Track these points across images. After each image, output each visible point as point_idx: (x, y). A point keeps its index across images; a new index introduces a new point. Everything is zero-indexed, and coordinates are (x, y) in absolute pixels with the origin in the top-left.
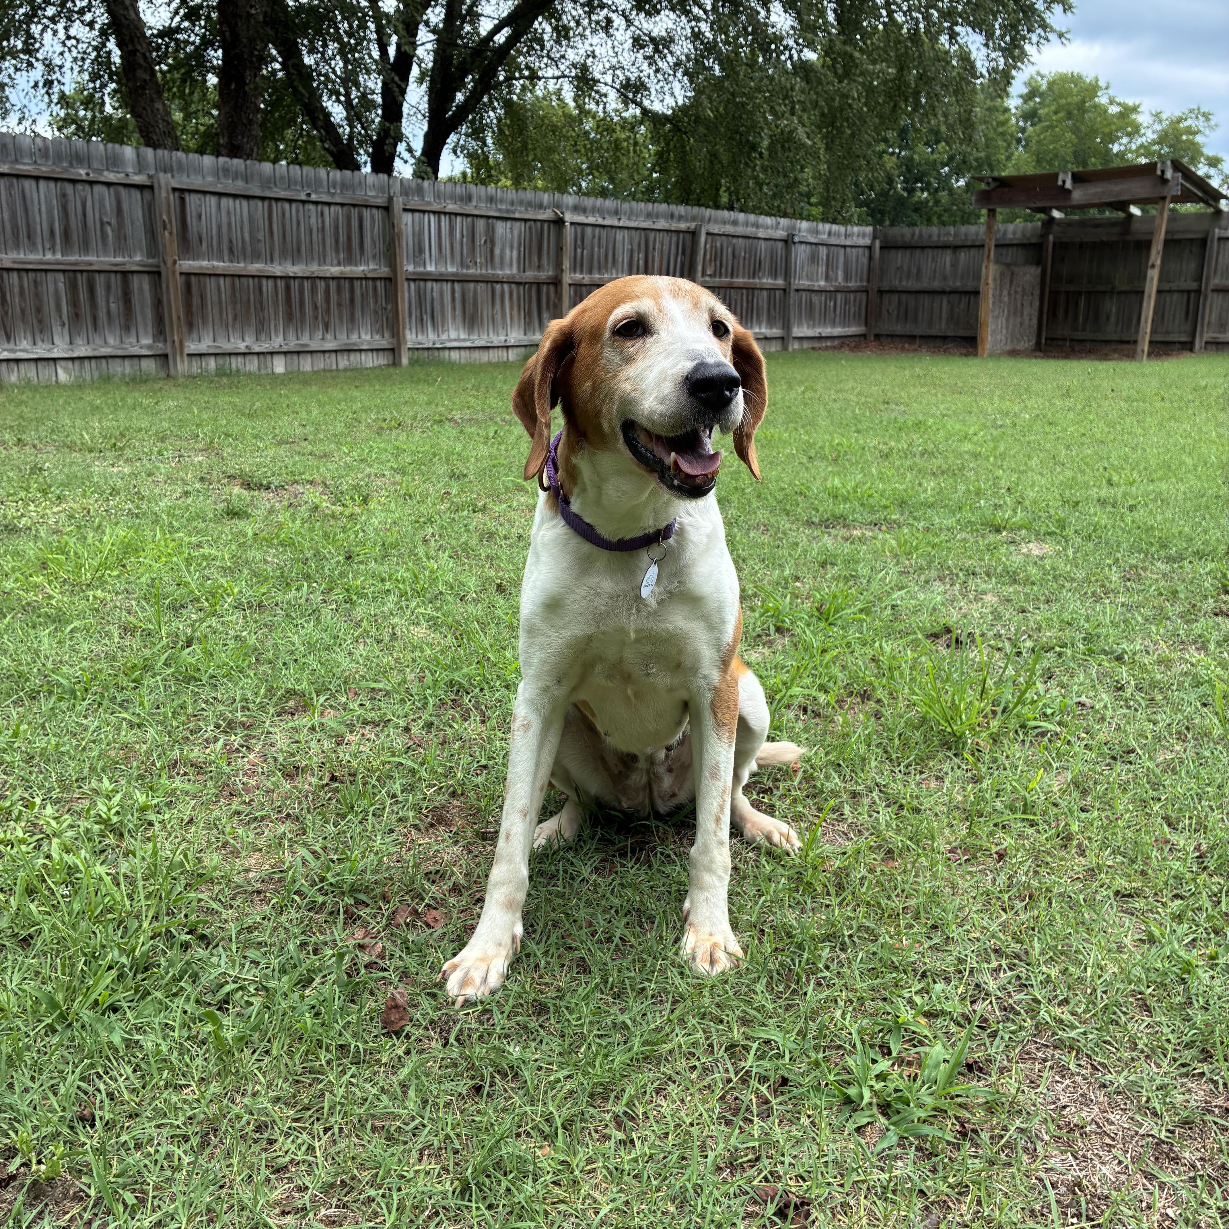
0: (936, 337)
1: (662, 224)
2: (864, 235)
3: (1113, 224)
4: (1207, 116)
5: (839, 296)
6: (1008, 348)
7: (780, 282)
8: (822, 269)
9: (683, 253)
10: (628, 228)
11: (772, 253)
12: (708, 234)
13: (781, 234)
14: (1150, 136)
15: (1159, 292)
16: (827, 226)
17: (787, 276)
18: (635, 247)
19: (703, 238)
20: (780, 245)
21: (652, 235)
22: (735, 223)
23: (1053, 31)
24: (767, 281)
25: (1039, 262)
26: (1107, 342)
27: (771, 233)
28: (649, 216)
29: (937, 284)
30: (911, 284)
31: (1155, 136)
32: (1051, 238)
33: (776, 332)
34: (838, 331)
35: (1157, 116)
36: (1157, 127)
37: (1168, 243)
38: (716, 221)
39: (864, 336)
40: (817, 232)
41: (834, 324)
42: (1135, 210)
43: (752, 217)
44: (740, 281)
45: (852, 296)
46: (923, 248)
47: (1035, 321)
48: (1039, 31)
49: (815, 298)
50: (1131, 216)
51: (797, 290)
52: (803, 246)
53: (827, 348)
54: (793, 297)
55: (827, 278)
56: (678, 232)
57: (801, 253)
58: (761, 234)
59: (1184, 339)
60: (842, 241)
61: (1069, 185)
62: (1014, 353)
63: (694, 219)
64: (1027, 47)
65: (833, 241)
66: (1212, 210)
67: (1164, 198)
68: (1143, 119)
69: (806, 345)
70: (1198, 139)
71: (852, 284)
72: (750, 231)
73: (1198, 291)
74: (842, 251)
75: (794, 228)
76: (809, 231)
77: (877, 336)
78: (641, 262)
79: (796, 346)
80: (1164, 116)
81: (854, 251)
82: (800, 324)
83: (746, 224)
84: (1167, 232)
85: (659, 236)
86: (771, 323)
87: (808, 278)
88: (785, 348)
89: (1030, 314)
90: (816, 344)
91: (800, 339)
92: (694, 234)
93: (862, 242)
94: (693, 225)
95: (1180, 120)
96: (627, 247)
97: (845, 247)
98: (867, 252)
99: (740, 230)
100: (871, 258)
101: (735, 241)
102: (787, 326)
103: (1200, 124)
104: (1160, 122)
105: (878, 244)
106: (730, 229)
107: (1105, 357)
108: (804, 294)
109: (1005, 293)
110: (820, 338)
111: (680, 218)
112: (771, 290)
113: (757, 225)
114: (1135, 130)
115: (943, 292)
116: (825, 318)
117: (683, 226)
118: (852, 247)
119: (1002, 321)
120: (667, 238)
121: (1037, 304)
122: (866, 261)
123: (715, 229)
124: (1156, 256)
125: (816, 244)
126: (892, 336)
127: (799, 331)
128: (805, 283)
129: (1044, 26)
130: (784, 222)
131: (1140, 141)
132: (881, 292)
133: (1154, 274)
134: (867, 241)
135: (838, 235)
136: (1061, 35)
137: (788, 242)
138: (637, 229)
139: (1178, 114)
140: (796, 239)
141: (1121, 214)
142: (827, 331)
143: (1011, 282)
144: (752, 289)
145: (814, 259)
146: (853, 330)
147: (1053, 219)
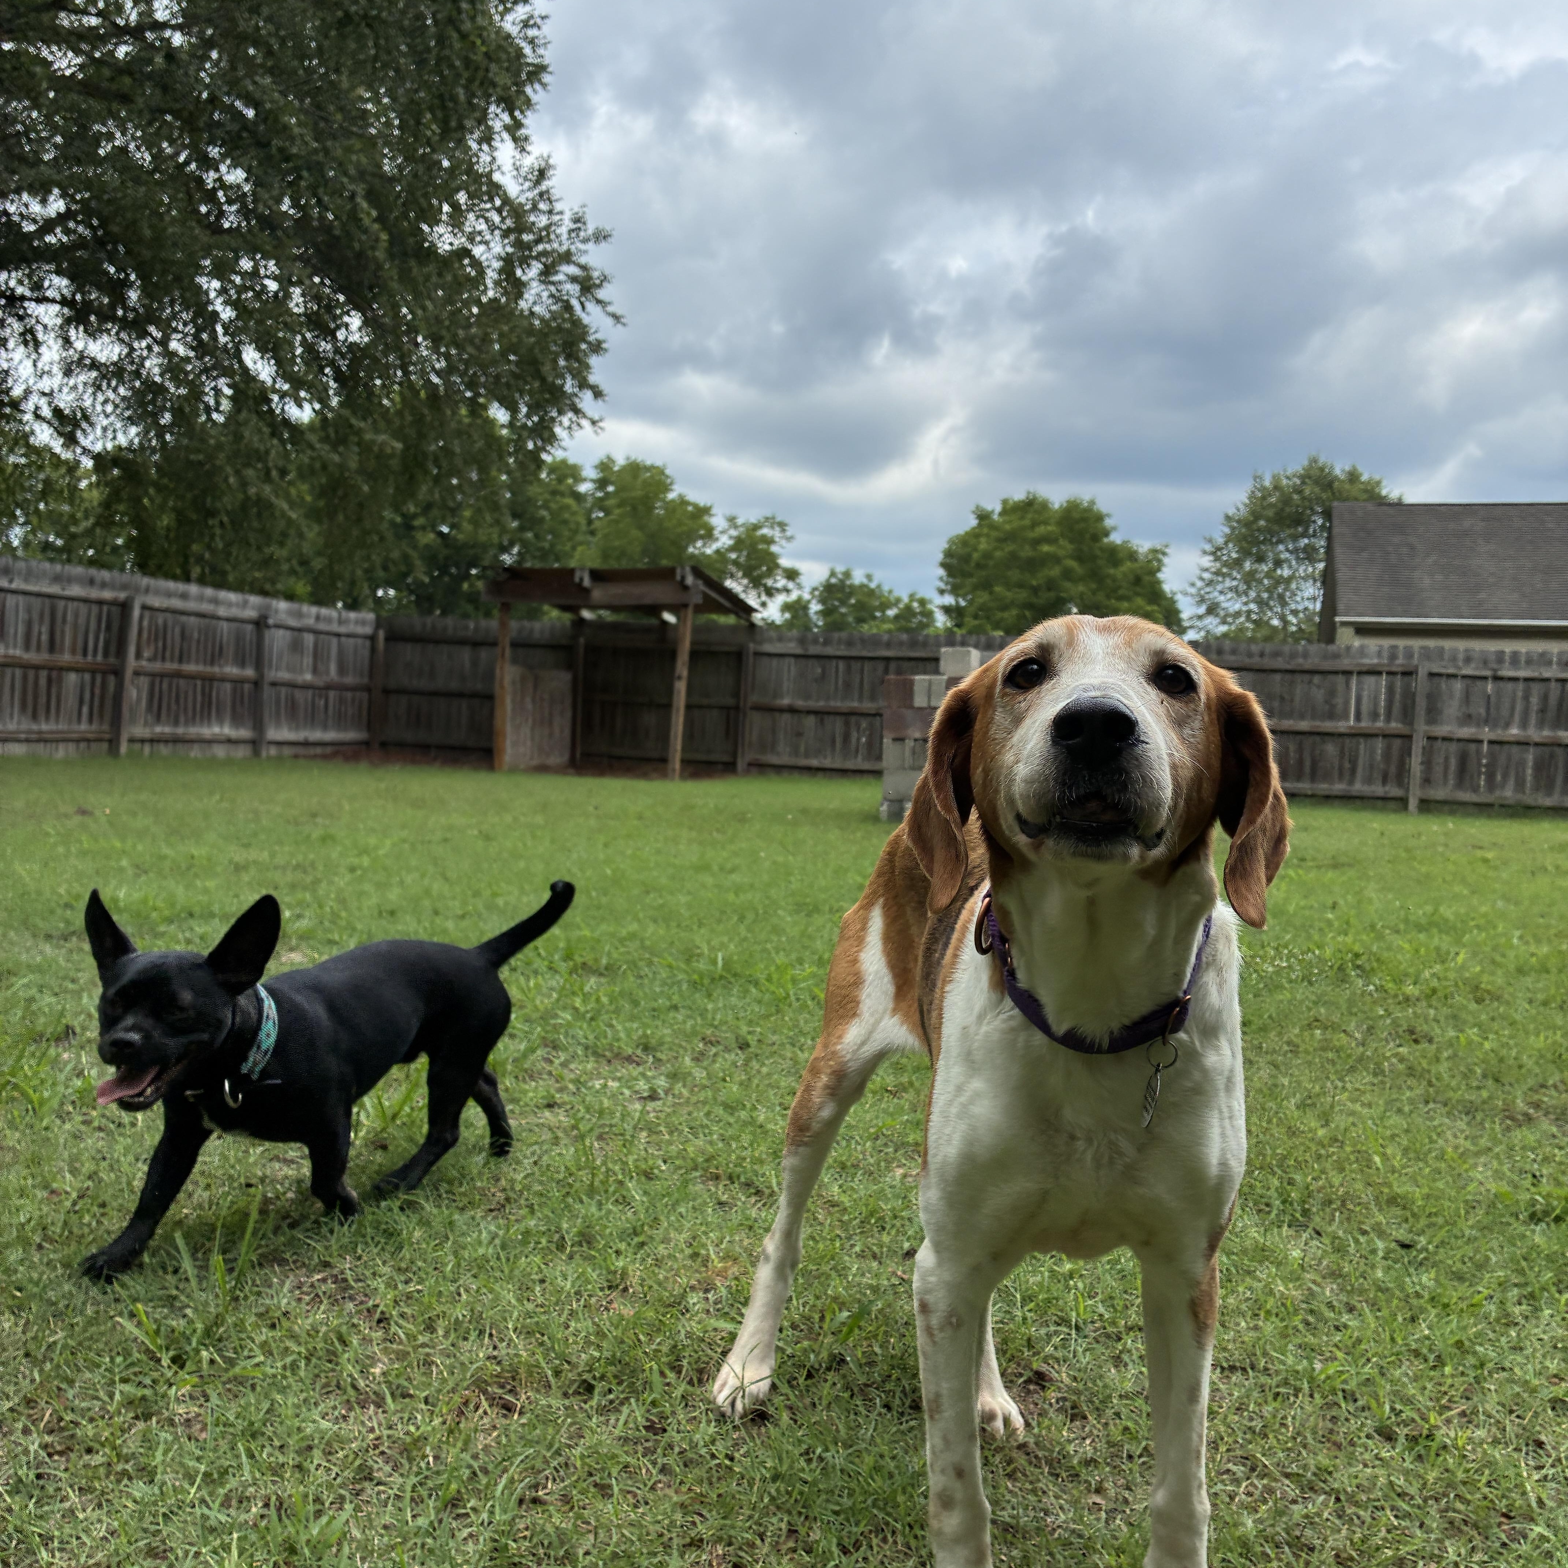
0: (453, 748)
1: (76, 590)
2: (363, 623)
3: (648, 630)
4: (782, 526)
5: (332, 694)
6: (535, 762)
7: (249, 672)
8: (308, 660)
9: (108, 628)
10: (25, 593)
11: (239, 638)
12: (144, 607)
13: (251, 613)
14: (724, 541)
15: (689, 707)
16: (314, 610)
17: (259, 665)
18: (35, 616)
19: (136, 613)
20: (249, 628)
21: (61, 604)
22: (184, 596)
23: (585, 416)
24: (232, 670)
25: (570, 666)
26: (648, 760)
27: (235, 612)
28: (57, 579)
29: (454, 685)
30: (423, 684)
31: (731, 542)
32: (582, 640)
33: (244, 733)
34: (331, 735)
35: (732, 520)
36: (734, 533)
37: (695, 655)
38: (157, 592)
39: (366, 744)
40: (299, 615)
41: (325, 728)
42: (669, 617)
43: (209, 592)
44: (191, 668)
45: (349, 695)
46: (437, 642)
47: (567, 732)
48: (570, 415)
49: (299, 695)
50: (665, 623)
51: (274, 684)
52: (281, 632)
53: (315, 757)
54: (267, 692)
55: (315, 671)
56: (100, 602)
57: (278, 640)
58: (222, 612)
59: (726, 758)
60: (335, 628)
61: (587, 582)
62: (542, 769)
63: (124, 587)
64: (558, 430)
65: (322, 626)
66: (743, 622)
67: (685, 606)
68: (718, 521)
69: (287, 751)
70: (774, 549)
71: (349, 680)
72: (206, 607)
73: (737, 708)
74: (334, 641)
75: (268, 607)
76: (290, 613)
77: (384, 745)
78: (45, 638)
79: (273, 751)
80: (740, 521)
81: (351, 641)
82: (278, 725)
83: (201, 598)
84: (693, 643)
85: (71, 606)
86: (236, 721)
87: (289, 669)
88: (256, 753)
89: (562, 725)
90: (301, 750)
91: (279, 744)
92: (125, 607)
93: (360, 630)
94: (122, 596)
95: (756, 527)
96: (22, 615)
97: (338, 635)
98: (368, 643)
99: (191, 606)
100: (373, 650)
101: (184, 618)
102: (259, 726)
103: (776, 533)
104: (736, 527)
105: (381, 634)
106: (177, 603)
107: (645, 776)
108: (283, 690)
109: (528, 700)
110: (306, 744)
111: (104, 585)
112: (237, 682)
113: (215, 601)
114: (709, 535)
115: (461, 695)
116: (312, 719)
117: (107, 595)
118: (348, 636)
119: (526, 731)
120: (83, 608)
121: (569, 714)
122: (366, 653)
123: (156, 602)
124: (682, 668)
125: (300, 630)
126: (401, 745)
127: (273, 733)
128: (284, 675)
129: (577, 411)
130: (255, 600)
131: (715, 546)
132: (386, 692)
133: (681, 687)
134: (368, 630)
135: (329, 620)
136: (594, 423)
137: (260, 624)
138: (38, 595)
139: (753, 520)
140: (271, 621)
141: (654, 621)
142: (317, 735)
143: (535, 687)
144: (210, 680)
145: (296, 647)
146: (351, 735)
147: (582, 621)
